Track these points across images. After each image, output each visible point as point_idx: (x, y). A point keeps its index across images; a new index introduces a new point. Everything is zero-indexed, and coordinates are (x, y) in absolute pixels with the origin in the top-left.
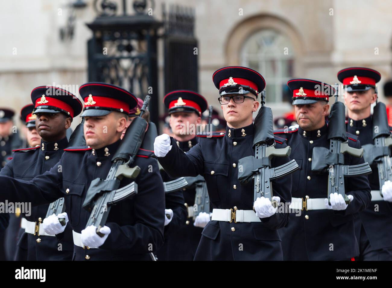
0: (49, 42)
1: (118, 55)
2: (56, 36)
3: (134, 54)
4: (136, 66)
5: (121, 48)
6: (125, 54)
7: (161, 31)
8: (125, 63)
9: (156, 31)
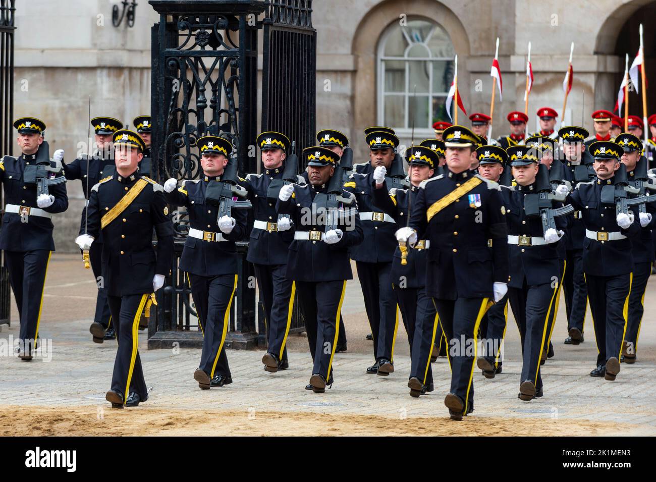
0: (96, 26)
1: (198, 48)
5: (201, 40)
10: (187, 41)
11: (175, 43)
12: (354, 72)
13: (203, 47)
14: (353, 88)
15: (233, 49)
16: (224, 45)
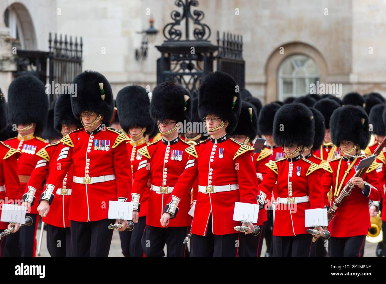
0: (127, 60)
1: (181, 71)
2: (133, 55)
3: (194, 71)
4: (195, 81)
5: (183, 66)
6: (187, 71)
7: (215, 54)
8: (187, 78)
9: (211, 54)
10: (175, 67)
11: (169, 68)
12: (266, 84)
13: (184, 70)
14: (266, 92)
15: (200, 71)
16: (196, 69)
